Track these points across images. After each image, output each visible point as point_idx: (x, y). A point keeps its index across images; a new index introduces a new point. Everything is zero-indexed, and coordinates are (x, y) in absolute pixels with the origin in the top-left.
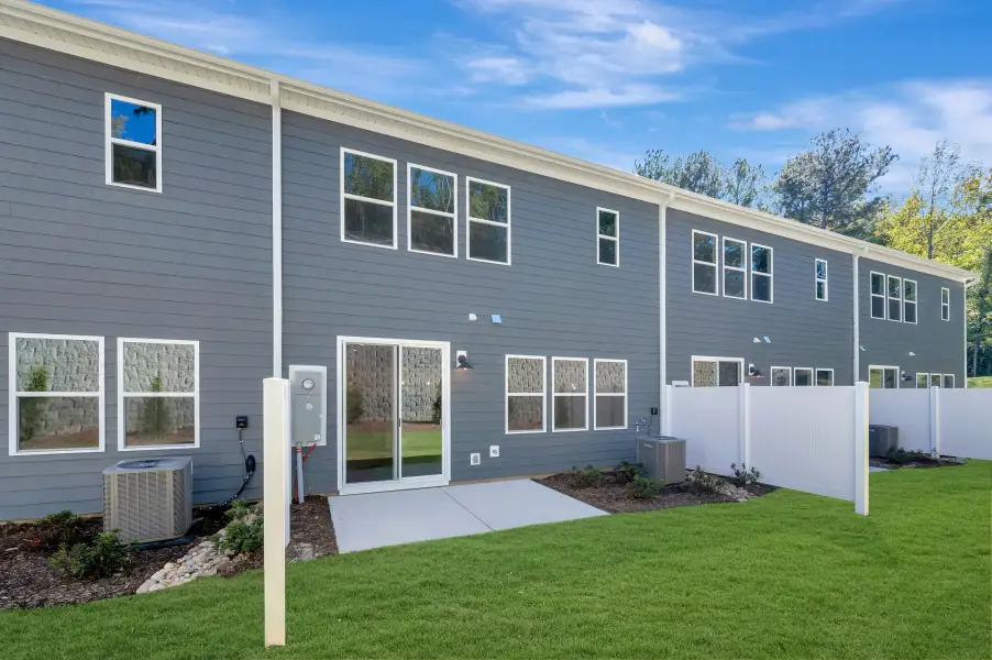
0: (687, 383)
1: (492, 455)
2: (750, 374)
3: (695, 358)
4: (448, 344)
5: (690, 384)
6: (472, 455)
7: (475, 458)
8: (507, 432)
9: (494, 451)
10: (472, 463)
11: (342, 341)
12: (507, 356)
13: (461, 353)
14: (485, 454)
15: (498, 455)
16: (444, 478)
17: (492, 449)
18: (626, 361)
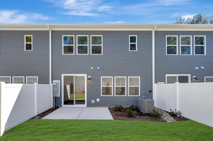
0: (164, 83)
1: (97, 101)
2: (193, 79)
3: (167, 75)
4: (86, 75)
5: (165, 83)
6: (92, 101)
7: (93, 101)
8: (101, 95)
9: (98, 100)
10: (92, 102)
11: (63, 75)
12: (102, 77)
13: (89, 77)
14: (95, 100)
15: (99, 101)
16: (85, 105)
17: (97, 99)
18: (139, 77)
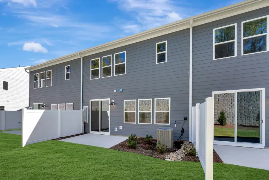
4: (110, 99)
6: (115, 128)
8: (124, 123)
10: (115, 130)
11: (90, 101)
12: (124, 101)
13: (112, 101)
14: (118, 128)
15: (121, 129)
16: (108, 133)
17: (120, 127)
18: (170, 98)
